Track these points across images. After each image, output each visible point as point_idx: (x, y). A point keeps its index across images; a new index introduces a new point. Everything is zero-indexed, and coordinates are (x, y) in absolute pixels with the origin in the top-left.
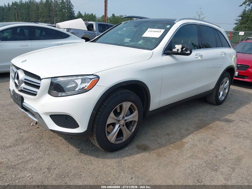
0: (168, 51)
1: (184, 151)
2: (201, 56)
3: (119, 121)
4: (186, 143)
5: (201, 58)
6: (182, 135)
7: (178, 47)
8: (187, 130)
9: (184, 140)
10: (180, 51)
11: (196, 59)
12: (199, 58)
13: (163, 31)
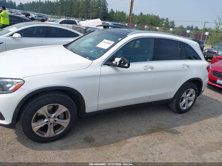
0: (109, 62)
1: (122, 149)
2: (152, 68)
3: (49, 117)
4: (129, 142)
5: (151, 70)
6: (130, 135)
7: (117, 60)
8: (139, 131)
9: (128, 140)
10: (118, 64)
11: (145, 71)
12: (150, 70)
13: (113, 43)
